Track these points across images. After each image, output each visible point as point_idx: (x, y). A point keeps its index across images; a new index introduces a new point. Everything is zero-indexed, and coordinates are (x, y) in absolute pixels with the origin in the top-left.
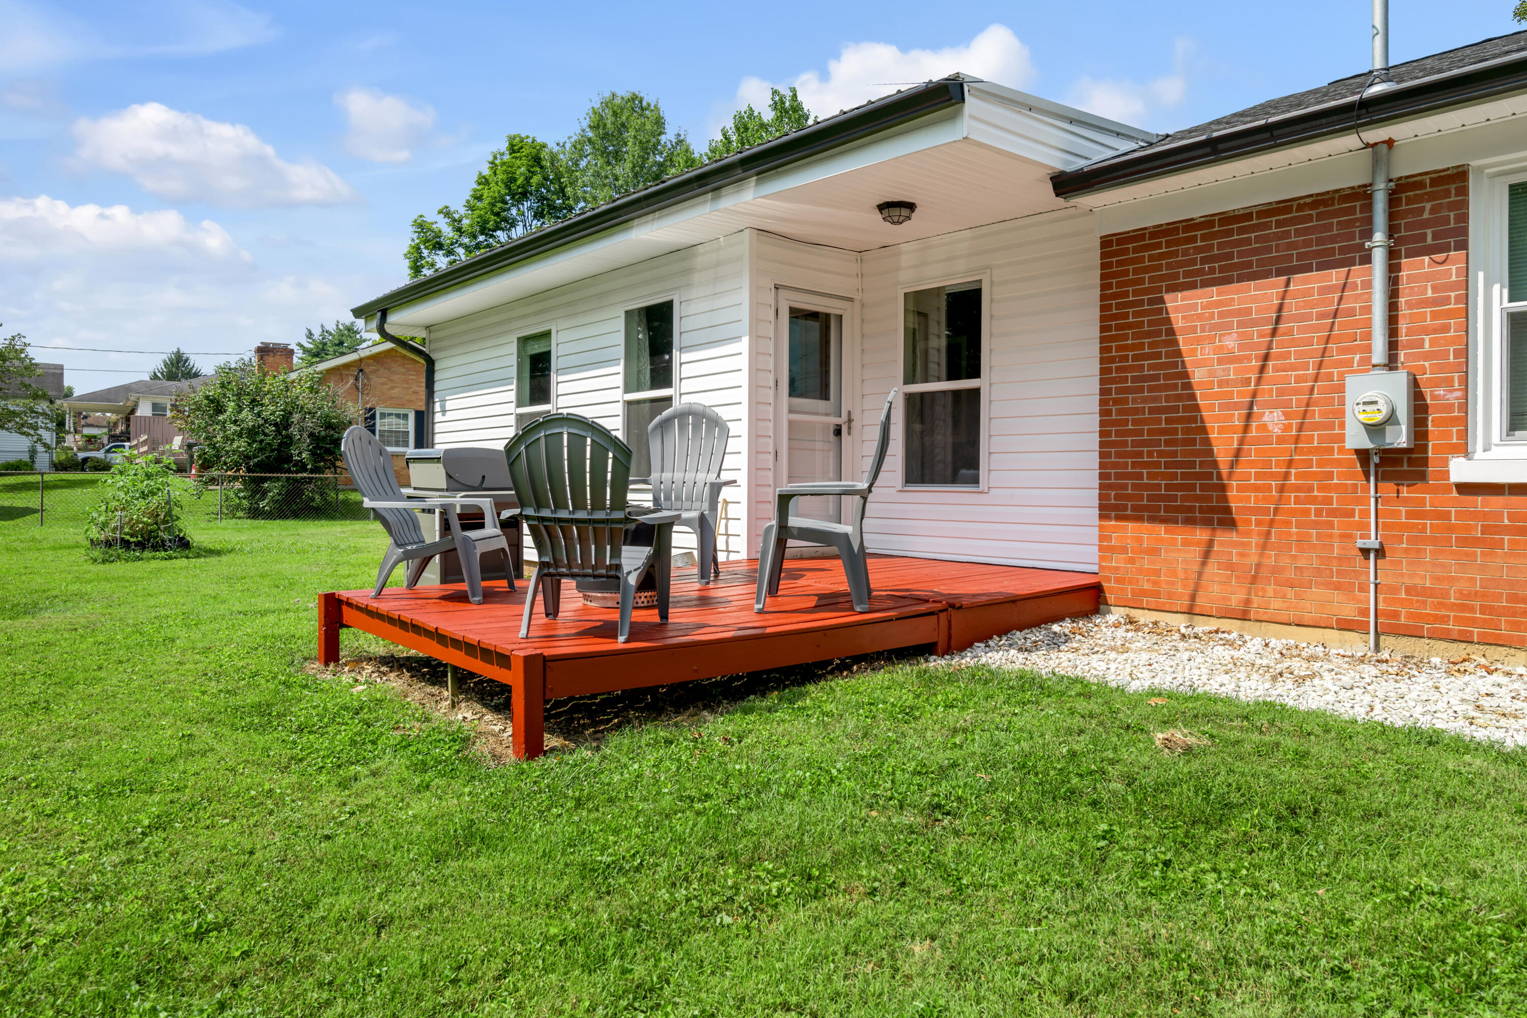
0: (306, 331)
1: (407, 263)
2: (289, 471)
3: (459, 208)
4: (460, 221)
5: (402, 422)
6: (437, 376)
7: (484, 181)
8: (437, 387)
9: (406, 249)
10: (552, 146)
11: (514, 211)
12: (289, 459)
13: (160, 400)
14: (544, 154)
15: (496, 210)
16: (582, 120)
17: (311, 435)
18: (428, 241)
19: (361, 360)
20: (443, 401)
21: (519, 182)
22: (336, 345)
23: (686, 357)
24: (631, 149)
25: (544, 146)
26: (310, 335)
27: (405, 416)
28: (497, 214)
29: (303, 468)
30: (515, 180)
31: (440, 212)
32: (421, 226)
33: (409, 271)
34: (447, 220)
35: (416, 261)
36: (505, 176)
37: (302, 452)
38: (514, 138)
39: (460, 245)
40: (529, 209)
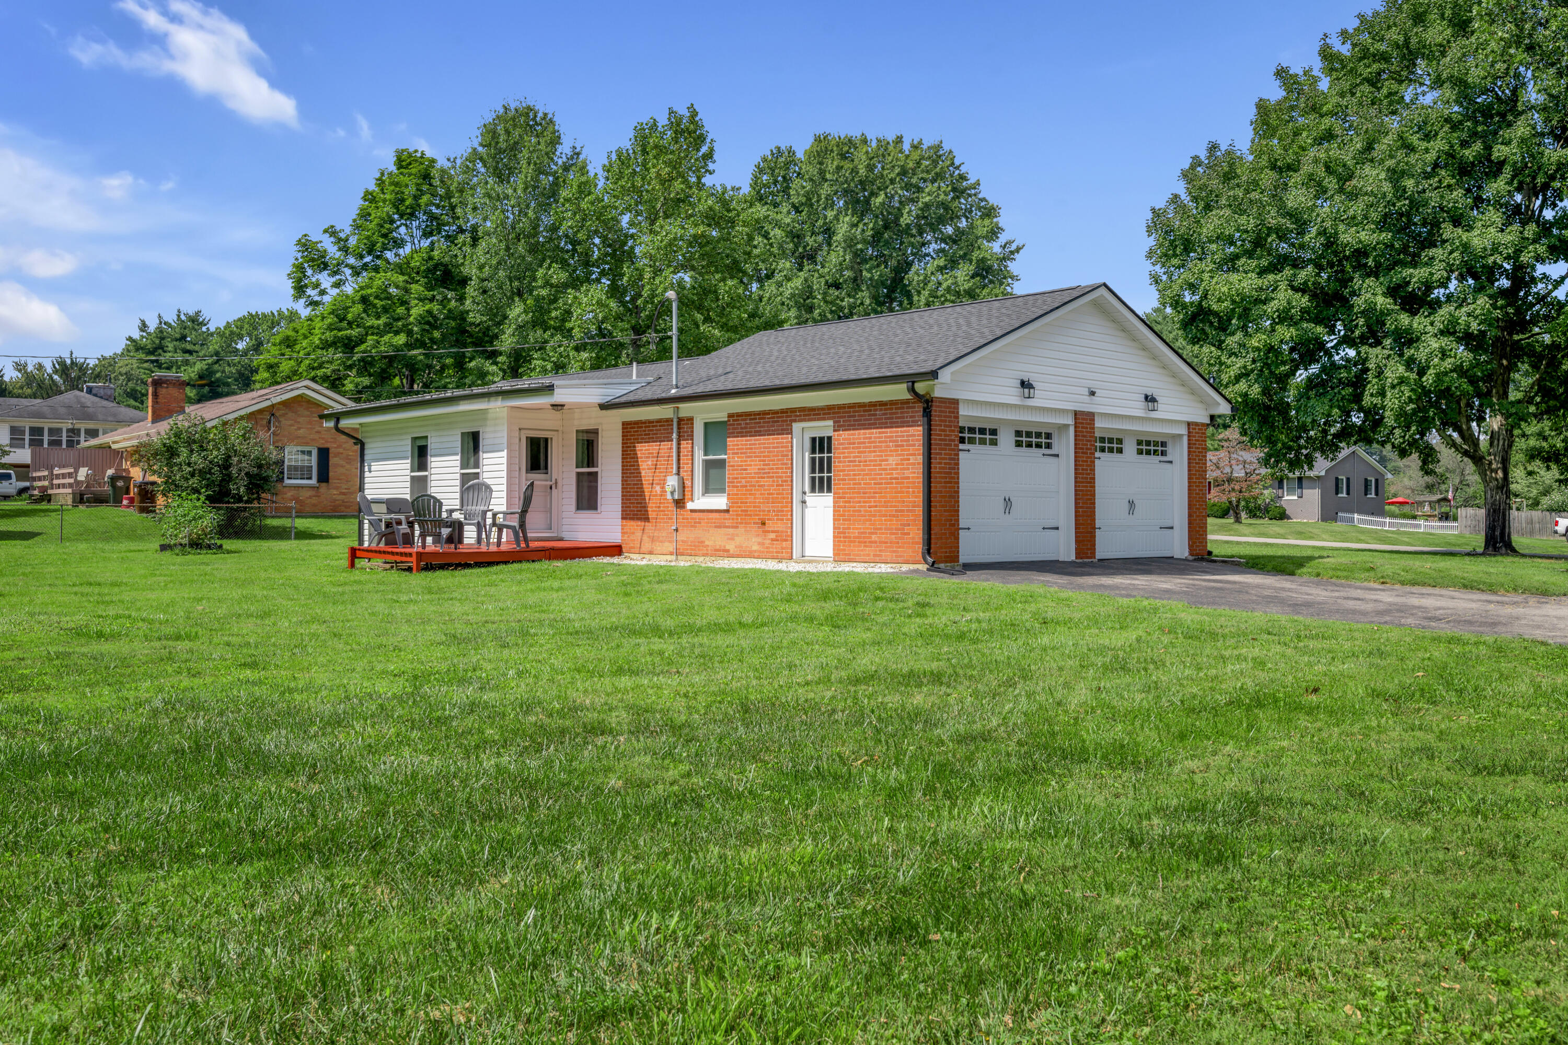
0: (138, 323)
1: (289, 284)
2: (228, 502)
3: (345, 226)
4: (347, 240)
5: (306, 457)
6: (366, 452)
7: (369, 197)
8: (366, 458)
9: (289, 269)
10: (442, 163)
11: (403, 230)
12: (228, 493)
13: (18, 423)
14: (434, 172)
15: (384, 231)
16: (474, 138)
17: (247, 474)
18: (313, 260)
19: (273, 406)
20: (370, 466)
21: (407, 203)
22: (176, 340)
23: (485, 455)
24: (525, 173)
25: (433, 161)
26: (144, 326)
27: (309, 453)
28: (385, 236)
29: (240, 499)
30: (403, 200)
31: (326, 231)
32: (305, 245)
33: (292, 292)
34: (332, 239)
35: (299, 280)
36: (393, 196)
37: (239, 487)
38: (403, 151)
39: (347, 266)
40: (418, 228)
